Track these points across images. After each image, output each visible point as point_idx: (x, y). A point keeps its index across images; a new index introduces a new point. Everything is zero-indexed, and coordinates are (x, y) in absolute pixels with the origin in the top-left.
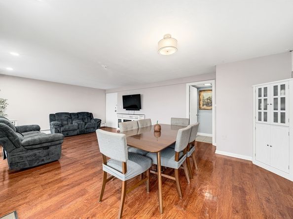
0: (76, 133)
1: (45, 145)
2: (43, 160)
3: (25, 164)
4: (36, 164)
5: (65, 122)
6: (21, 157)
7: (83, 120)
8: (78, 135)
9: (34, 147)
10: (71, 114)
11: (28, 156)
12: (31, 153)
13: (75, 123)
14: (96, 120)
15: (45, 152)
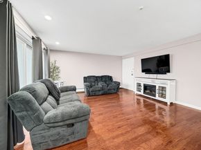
0: (101, 93)
1: (68, 122)
2: (68, 140)
3: (49, 145)
4: (60, 144)
5: (93, 84)
6: (43, 136)
7: (105, 82)
8: (102, 95)
9: (56, 124)
10: (97, 77)
11: (52, 136)
12: (53, 131)
13: (100, 85)
14: (115, 82)
15: (70, 130)
